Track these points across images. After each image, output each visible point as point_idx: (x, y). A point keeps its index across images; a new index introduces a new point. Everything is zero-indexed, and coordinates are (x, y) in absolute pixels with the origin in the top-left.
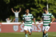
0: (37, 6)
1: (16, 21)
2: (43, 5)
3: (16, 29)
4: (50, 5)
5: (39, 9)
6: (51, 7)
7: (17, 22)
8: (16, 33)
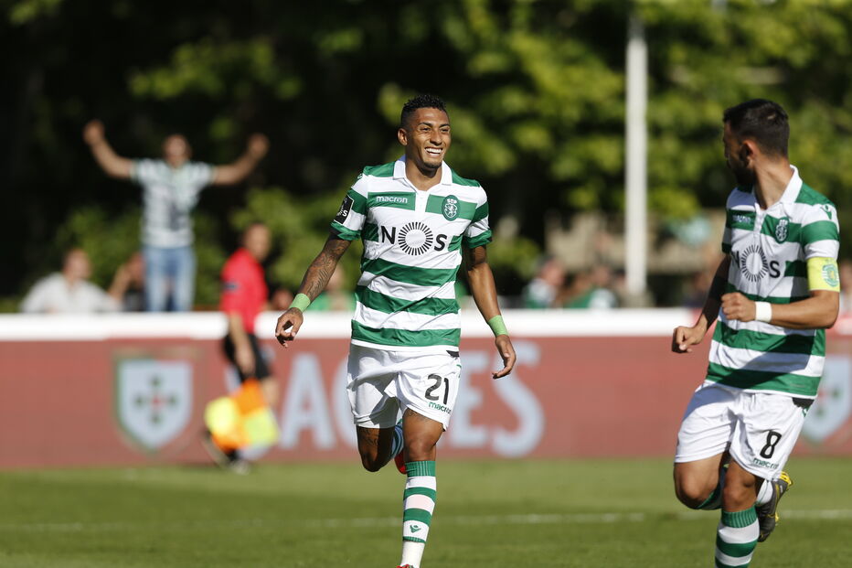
0: (488, 62)
1: (157, 290)
2: (572, 48)
3: (156, 419)
4: (678, 53)
5: (514, 101)
6: (683, 76)
7: (170, 306)
8: (156, 477)
